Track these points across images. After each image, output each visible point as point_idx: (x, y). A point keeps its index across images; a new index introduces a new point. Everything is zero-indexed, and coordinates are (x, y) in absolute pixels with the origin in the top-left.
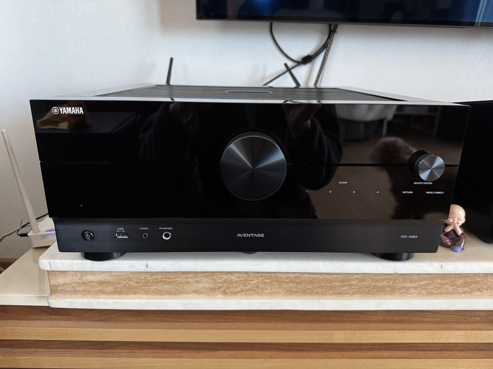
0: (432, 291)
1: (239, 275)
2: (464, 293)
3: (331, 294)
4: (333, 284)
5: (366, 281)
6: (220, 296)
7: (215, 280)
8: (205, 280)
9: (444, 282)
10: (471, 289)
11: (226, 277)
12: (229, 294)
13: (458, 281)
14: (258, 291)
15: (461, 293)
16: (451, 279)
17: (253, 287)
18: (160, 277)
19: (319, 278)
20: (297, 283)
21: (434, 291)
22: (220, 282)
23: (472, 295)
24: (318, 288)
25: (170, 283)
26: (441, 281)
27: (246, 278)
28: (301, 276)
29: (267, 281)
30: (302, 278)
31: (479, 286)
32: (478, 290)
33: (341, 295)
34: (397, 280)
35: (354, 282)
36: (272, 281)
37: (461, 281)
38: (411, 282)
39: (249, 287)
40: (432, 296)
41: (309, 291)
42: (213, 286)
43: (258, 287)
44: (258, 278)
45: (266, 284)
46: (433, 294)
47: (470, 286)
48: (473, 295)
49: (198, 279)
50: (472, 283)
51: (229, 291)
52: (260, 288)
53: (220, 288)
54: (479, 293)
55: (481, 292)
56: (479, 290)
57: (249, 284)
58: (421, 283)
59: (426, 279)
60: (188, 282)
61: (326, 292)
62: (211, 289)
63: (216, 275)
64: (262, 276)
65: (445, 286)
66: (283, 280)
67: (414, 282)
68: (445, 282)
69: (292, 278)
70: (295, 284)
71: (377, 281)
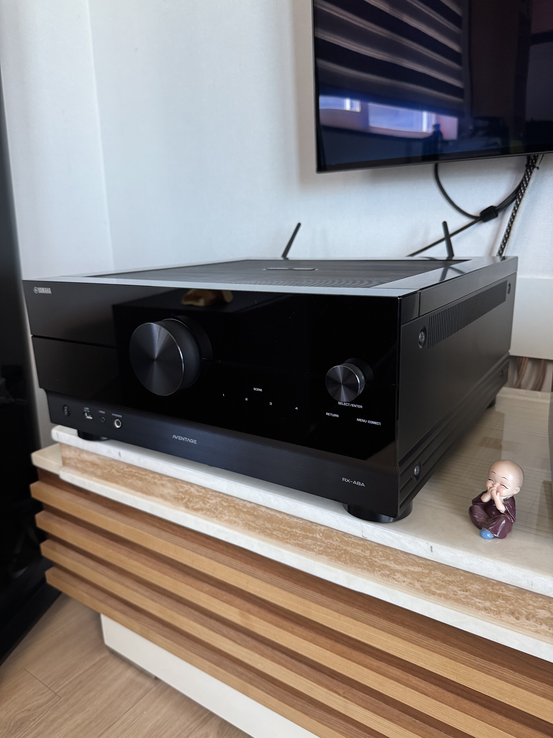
0: (429, 587)
1: (198, 488)
2: (486, 609)
3: (293, 544)
4: (294, 530)
5: (333, 539)
6: (183, 508)
7: (178, 488)
8: (169, 485)
9: (447, 578)
10: (497, 607)
11: (187, 487)
12: (191, 508)
13: (471, 584)
14: (217, 515)
15: (481, 608)
16: (458, 576)
17: (212, 508)
18: (134, 471)
19: (277, 517)
20: (255, 516)
21: (433, 588)
22: (181, 492)
23: (499, 618)
24: (278, 530)
25: (141, 479)
26: (443, 575)
27: (204, 494)
28: (258, 508)
29: (225, 504)
30: (260, 512)
31: (511, 607)
32: (510, 614)
33: (305, 550)
34: (375, 551)
35: (318, 536)
36: (230, 506)
37: (477, 587)
38: (395, 561)
39: (207, 506)
40: (432, 597)
41: (268, 532)
42: (176, 494)
43: (216, 509)
44: (216, 497)
45: (224, 507)
46: (434, 594)
47: (496, 601)
48: (502, 618)
49: (163, 482)
50: (498, 596)
51: (190, 506)
52: (219, 511)
53: (182, 499)
54: (512, 619)
55: (517, 618)
56: (512, 613)
57: (208, 502)
58: (411, 569)
59: (418, 565)
60: (155, 484)
61: (287, 539)
62: (175, 498)
63: (178, 483)
64: (219, 497)
65: (451, 587)
66: (241, 508)
67: (400, 564)
68: (449, 579)
69: (249, 508)
70: (253, 517)
71: (347, 543)
